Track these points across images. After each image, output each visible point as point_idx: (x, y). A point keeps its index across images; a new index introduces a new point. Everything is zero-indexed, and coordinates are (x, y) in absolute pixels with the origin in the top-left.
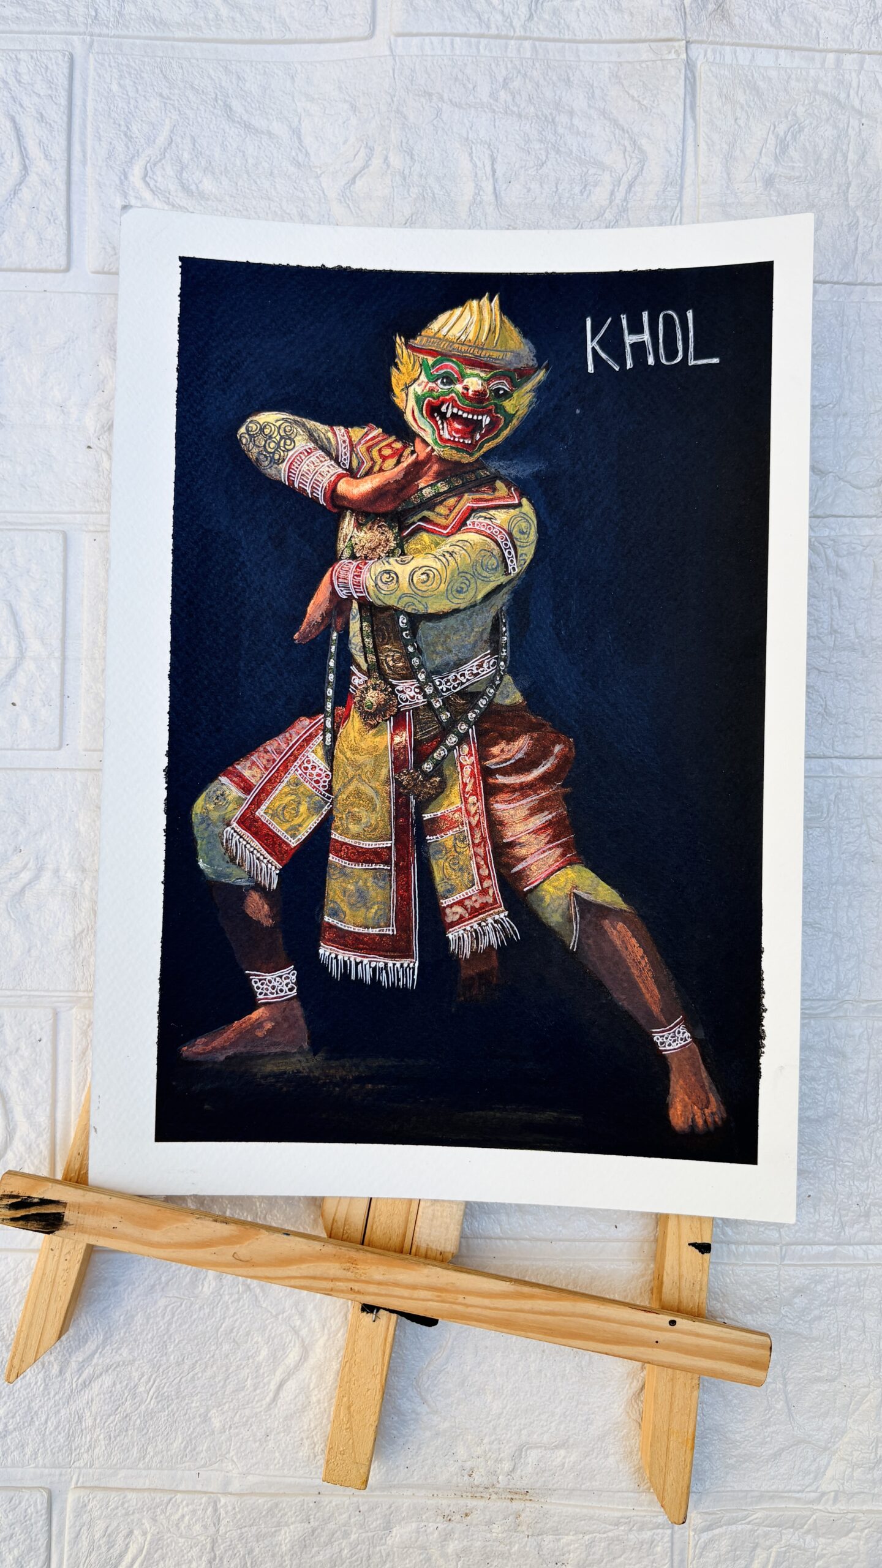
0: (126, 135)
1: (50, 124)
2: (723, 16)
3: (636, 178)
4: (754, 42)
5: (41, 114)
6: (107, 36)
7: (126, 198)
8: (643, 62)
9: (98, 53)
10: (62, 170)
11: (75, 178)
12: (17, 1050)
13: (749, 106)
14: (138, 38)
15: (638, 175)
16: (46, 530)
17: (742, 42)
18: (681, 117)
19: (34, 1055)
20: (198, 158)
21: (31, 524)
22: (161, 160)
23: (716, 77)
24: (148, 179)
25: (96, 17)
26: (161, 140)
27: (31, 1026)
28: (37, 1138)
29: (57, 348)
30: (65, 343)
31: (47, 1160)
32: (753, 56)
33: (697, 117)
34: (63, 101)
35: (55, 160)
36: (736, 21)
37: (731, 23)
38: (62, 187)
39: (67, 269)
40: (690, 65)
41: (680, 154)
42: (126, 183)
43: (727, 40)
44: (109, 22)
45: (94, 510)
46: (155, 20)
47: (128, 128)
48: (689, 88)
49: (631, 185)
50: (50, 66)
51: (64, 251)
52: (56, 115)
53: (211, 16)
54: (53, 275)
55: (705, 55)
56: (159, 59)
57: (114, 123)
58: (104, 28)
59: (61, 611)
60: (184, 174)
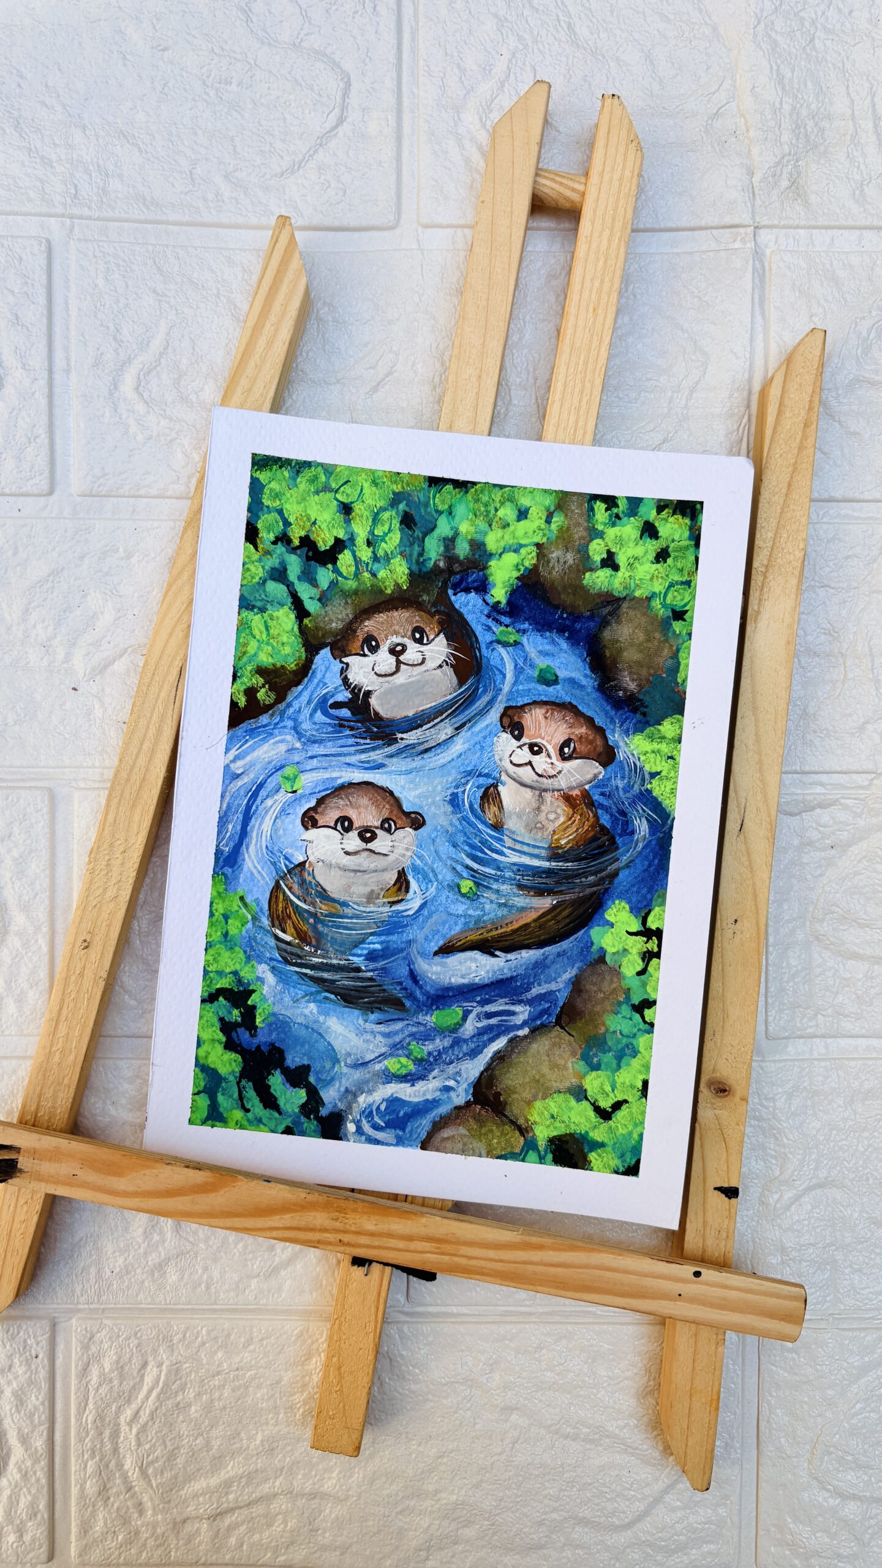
0: (115, 339)
1: (27, 328)
2: (798, 195)
3: (697, 383)
4: (833, 223)
5: (16, 314)
6: (90, 218)
7: (116, 411)
8: (705, 252)
9: (79, 240)
10: (43, 383)
11: (57, 390)
12: (10, 1367)
13: (826, 300)
14: (127, 221)
15: (700, 380)
16: (30, 788)
17: (819, 224)
18: (749, 315)
19: (29, 1373)
20: (198, 364)
21: (12, 781)
22: (155, 368)
23: (789, 268)
24: (141, 388)
25: (76, 196)
26: (156, 344)
27: (25, 1341)
28: (33, 1465)
29: (39, 582)
30: (49, 576)
31: (46, 1489)
32: (833, 239)
33: (767, 313)
34: (42, 300)
35: (34, 370)
36: (813, 199)
37: (807, 202)
38: (43, 401)
39: (51, 493)
40: (758, 254)
41: (748, 356)
42: (116, 394)
43: (802, 223)
44: (91, 201)
45: (85, 764)
46: (145, 199)
47: (118, 331)
48: (757, 281)
49: (691, 392)
50: (24, 256)
51: (46, 474)
52: (34, 315)
53: (210, 196)
54: (34, 498)
55: (776, 242)
56: (151, 248)
57: (102, 325)
58: (86, 209)
59: (47, 880)
60: (182, 383)
